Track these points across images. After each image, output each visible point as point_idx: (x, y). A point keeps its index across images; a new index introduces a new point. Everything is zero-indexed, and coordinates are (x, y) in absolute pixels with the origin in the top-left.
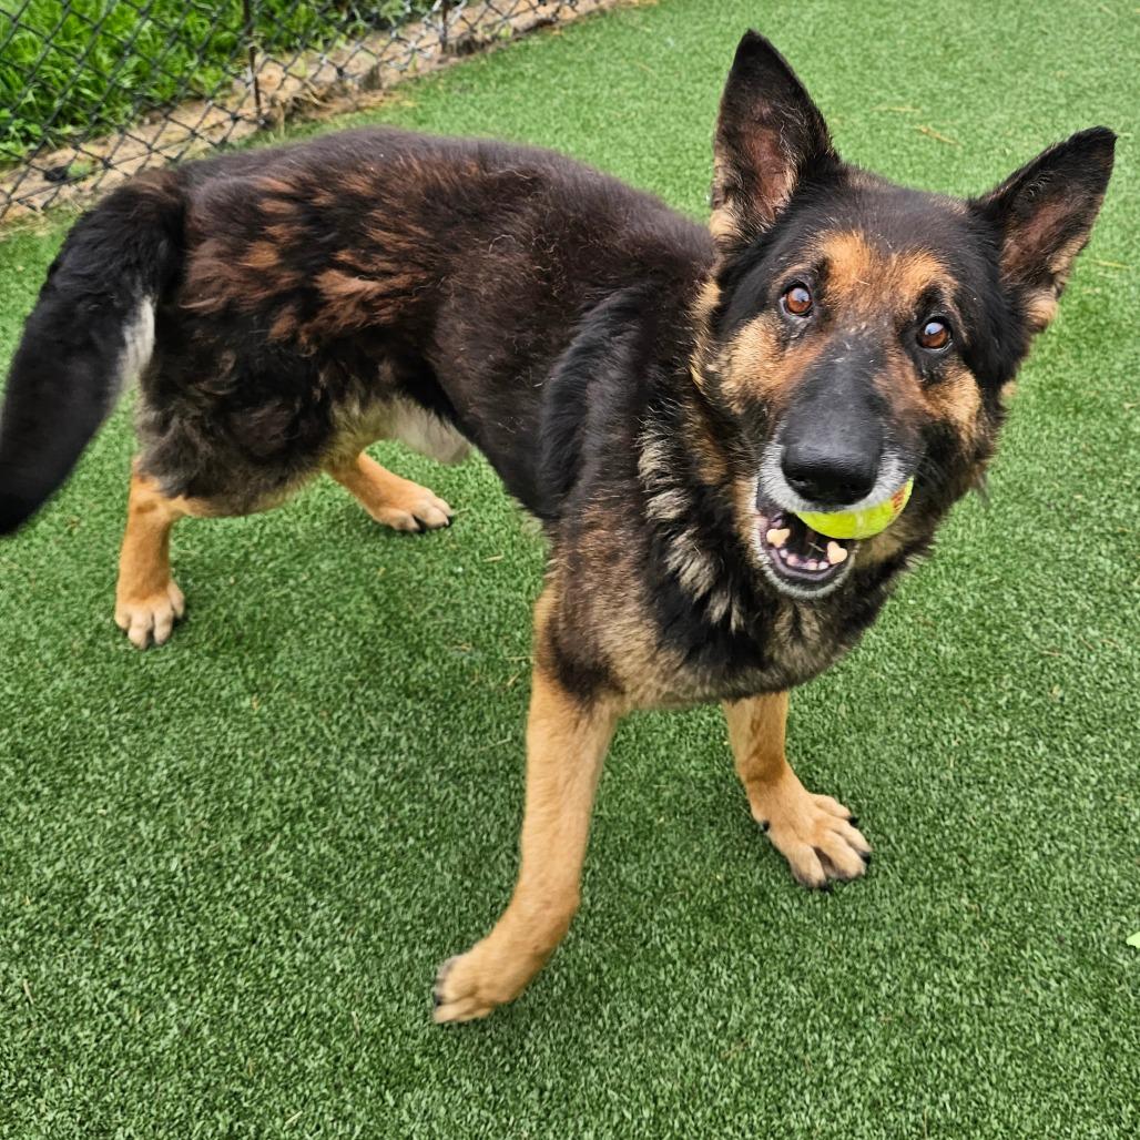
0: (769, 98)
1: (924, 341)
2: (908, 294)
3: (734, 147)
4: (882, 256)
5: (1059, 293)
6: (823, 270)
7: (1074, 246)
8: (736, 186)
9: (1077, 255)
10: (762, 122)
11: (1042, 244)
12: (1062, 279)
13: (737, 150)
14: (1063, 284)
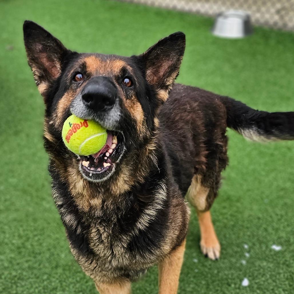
0: (39, 42)
2: (116, 70)
3: (36, 63)
4: (103, 61)
6: (84, 65)
7: (174, 75)
8: (43, 75)
9: (175, 79)
10: (41, 51)
13: (38, 63)
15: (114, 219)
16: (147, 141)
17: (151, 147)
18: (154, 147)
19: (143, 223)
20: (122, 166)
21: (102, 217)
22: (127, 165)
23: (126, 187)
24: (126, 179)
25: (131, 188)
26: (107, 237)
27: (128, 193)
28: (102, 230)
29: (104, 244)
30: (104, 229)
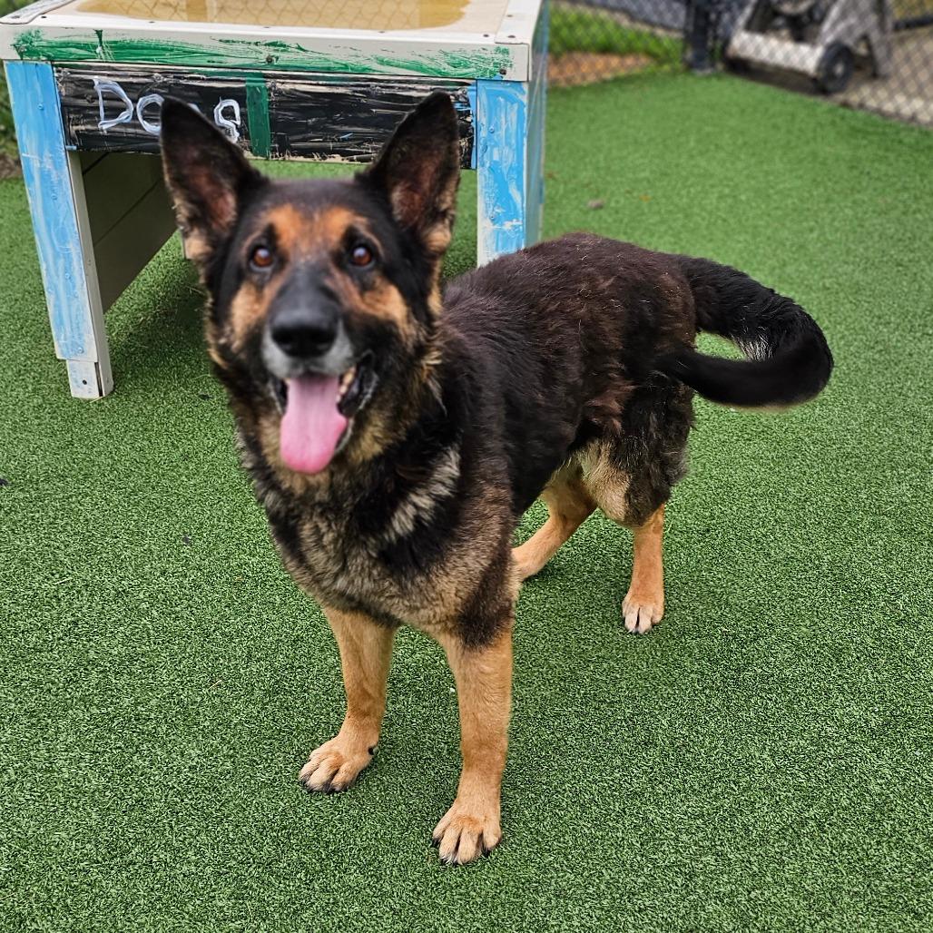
0: (195, 144)
1: (357, 262)
2: (335, 238)
3: (185, 187)
4: (308, 217)
5: (452, 223)
6: (271, 234)
8: (196, 216)
11: (431, 189)
12: (452, 212)
13: (188, 189)
14: (453, 216)
15: (347, 505)
16: (421, 350)
17: (432, 359)
18: (437, 358)
19: (402, 522)
20: (372, 411)
21: (328, 504)
22: (381, 408)
23: (377, 449)
24: (377, 434)
25: (385, 450)
26: (335, 541)
27: (377, 459)
28: (323, 526)
29: (327, 553)
30: (329, 526)
